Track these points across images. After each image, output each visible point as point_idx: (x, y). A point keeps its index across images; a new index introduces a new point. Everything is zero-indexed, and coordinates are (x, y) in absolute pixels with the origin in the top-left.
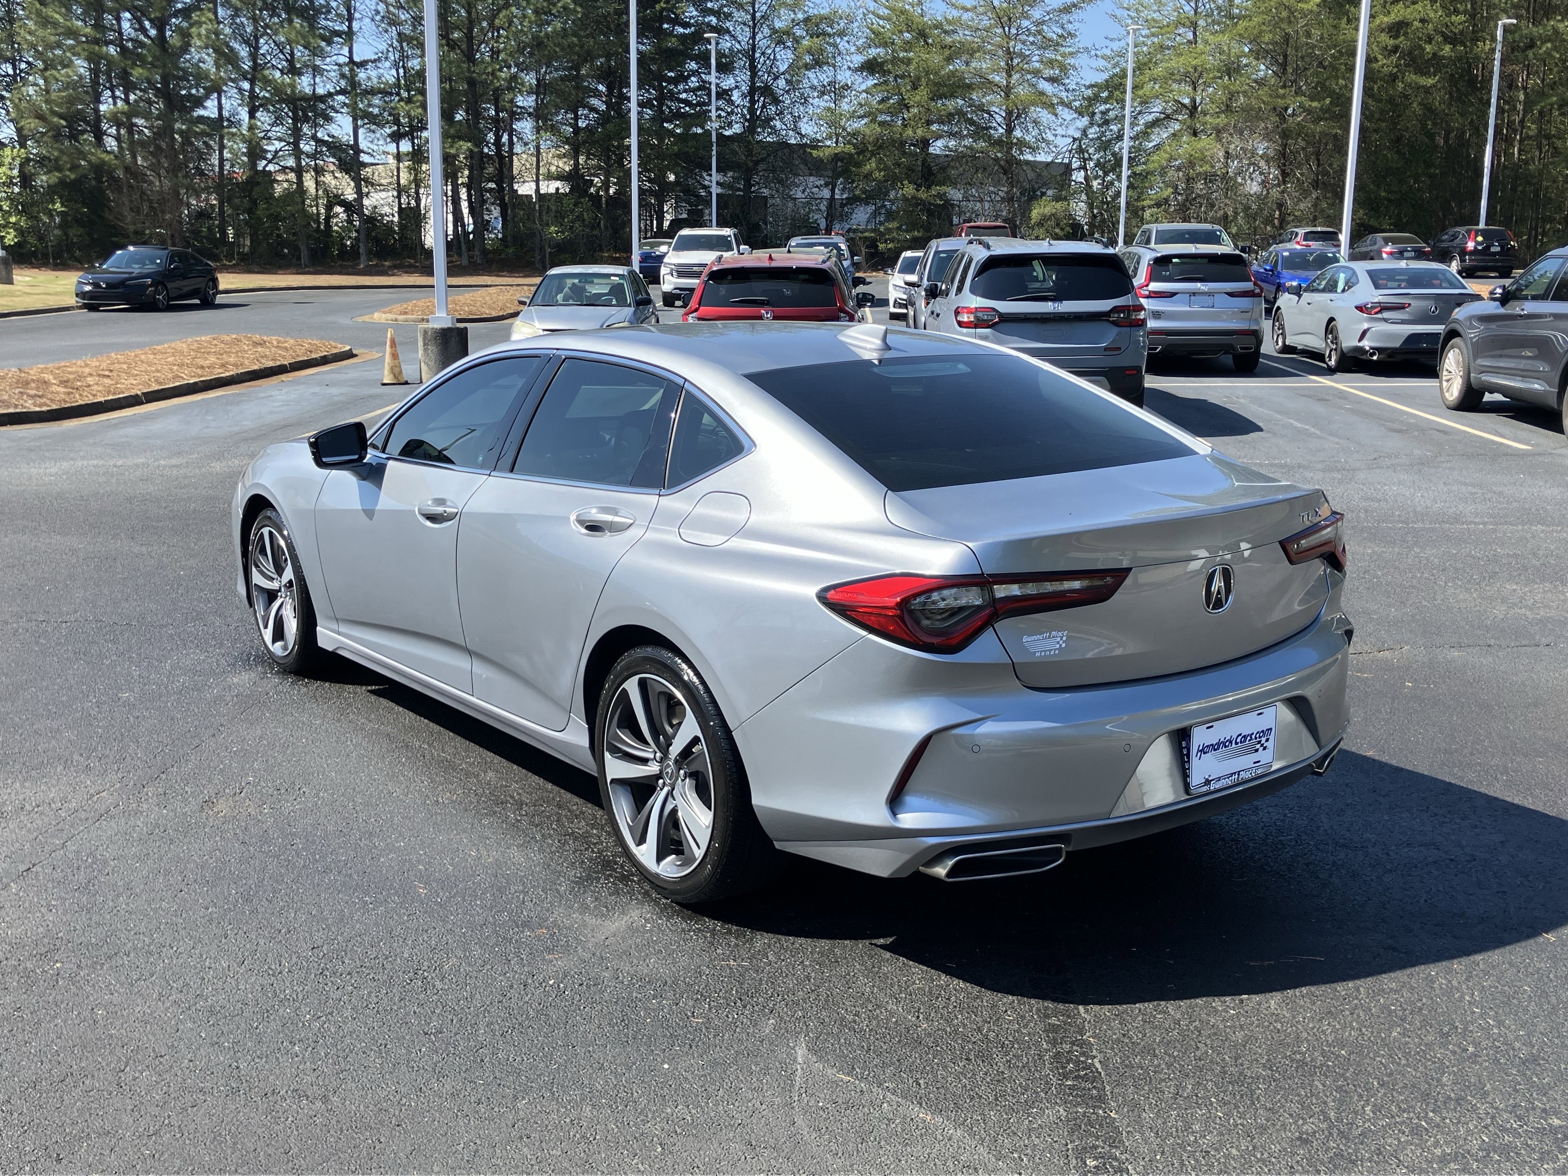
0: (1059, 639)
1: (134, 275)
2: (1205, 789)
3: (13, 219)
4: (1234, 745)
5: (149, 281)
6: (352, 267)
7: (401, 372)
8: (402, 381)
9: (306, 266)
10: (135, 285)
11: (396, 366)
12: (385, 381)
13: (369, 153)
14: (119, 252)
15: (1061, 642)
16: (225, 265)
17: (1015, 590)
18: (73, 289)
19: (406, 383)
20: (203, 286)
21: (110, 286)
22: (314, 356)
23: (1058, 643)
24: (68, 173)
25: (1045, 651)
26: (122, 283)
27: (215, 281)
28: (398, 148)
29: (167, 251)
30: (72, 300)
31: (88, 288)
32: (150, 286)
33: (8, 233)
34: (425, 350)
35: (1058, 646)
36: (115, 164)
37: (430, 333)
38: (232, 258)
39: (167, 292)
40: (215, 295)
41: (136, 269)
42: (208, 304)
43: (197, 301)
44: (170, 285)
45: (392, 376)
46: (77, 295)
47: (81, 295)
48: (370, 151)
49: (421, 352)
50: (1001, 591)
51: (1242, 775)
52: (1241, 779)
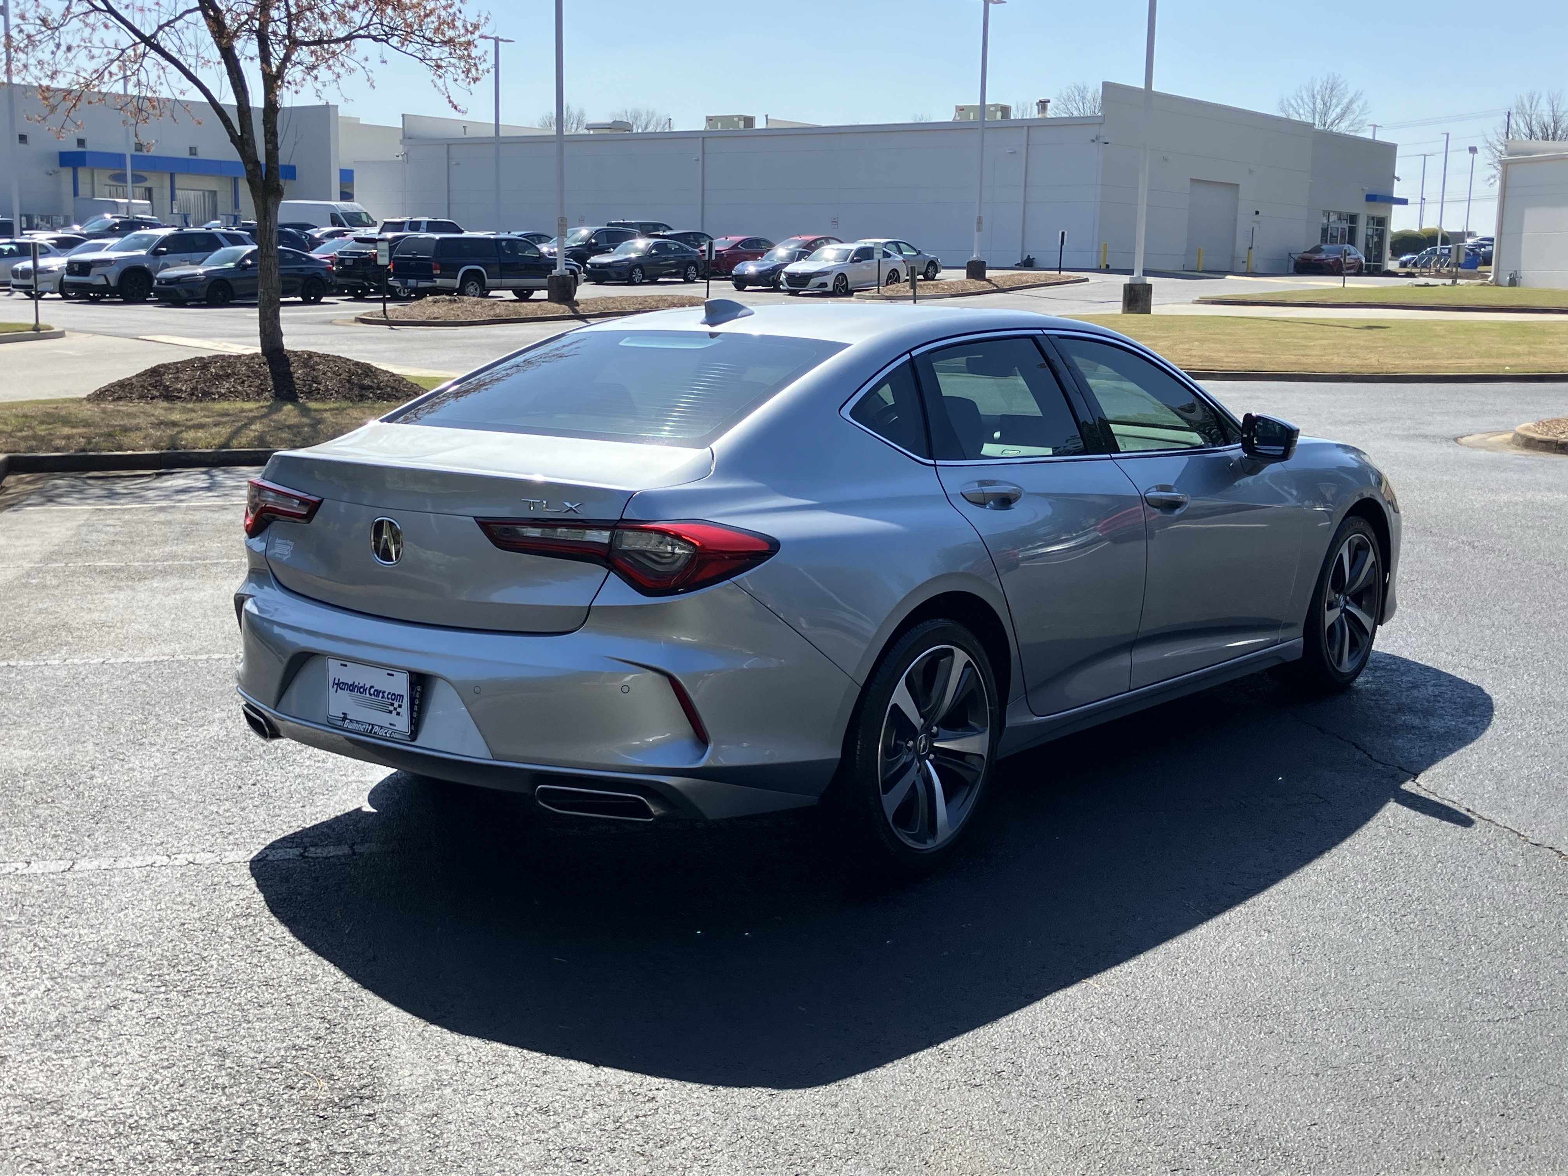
2: (340, 723)
4: (367, 694)
51: (376, 729)
52: (375, 733)
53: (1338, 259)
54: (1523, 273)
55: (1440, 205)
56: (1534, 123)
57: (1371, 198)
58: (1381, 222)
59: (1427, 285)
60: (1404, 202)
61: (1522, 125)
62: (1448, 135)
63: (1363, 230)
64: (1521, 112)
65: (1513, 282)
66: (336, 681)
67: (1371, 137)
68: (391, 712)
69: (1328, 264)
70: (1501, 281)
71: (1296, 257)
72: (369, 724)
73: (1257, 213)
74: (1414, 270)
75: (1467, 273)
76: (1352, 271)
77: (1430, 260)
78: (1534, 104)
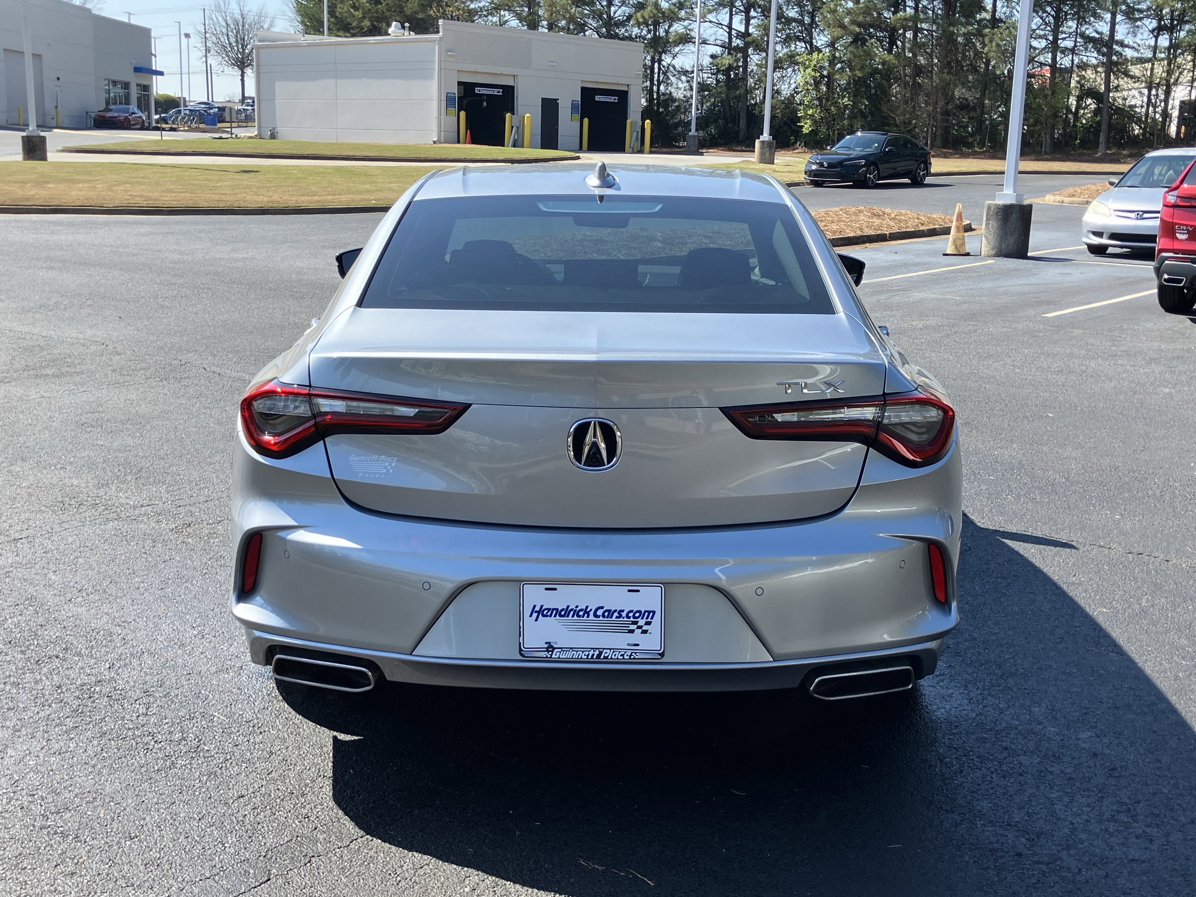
0: (387, 464)
1: (852, 156)
2: (544, 654)
3: (810, 112)
4: (592, 617)
5: (863, 162)
6: (1089, 155)
7: (963, 244)
8: (963, 252)
9: (1046, 153)
10: (851, 165)
11: (959, 239)
12: (948, 252)
13: (1133, 48)
14: (848, 137)
15: (389, 468)
16: (976, 151)
17: (339, 406)
18: (803, 167)
19: (968, 254)
20: (914, 167)
21: (830, 165)
22: (922, 228)
23: (386, 467)
24: (857, 72)
25: (370, 473)
26: (840, 163)
27: (927, 165)
28: (1156, 41)
29: (885, 137)
30: (802, 177)
31: (814, 167)
32: (863, 166)
33: (805, 123)
34: (987, 224)
35: (385, 471)
36: (894, 64)
37: (992, 209)
38: (984, 145)
39: (878, 172)
40: (924, 176)
41: (854, 153)
42: (917, 183)
43: (907, 181)
44: (881, 167)
45: (953, 247)
46: (806, 173)
47: (808, 173)
48: (1135, 45)
49: (984, 226)
50: (326, 405)
51: (606, 653)
52: (605, 658)
53: (127, 117)
54: (279, 129)
55: (180, 76)
56: (228, 18)
57: (137, 70)
58: (146, 88)
59: (221, 138)
60: (161, 73)
61: (220, 19)
62: (180, 23)
63: (134, 93)
64: (218, 8)
65: (273, 136)
66: (537, 609)
67: (127, 21)
68: (632, 631)
69: (120, 120)
70: (263, 135)
71: (93, 115)
72: (594, 649)
73: (58, 79)
74: (174, 126)
75: (212, 129)
76: (138, 127)
77: (177, 118)
78: (227, 4)
